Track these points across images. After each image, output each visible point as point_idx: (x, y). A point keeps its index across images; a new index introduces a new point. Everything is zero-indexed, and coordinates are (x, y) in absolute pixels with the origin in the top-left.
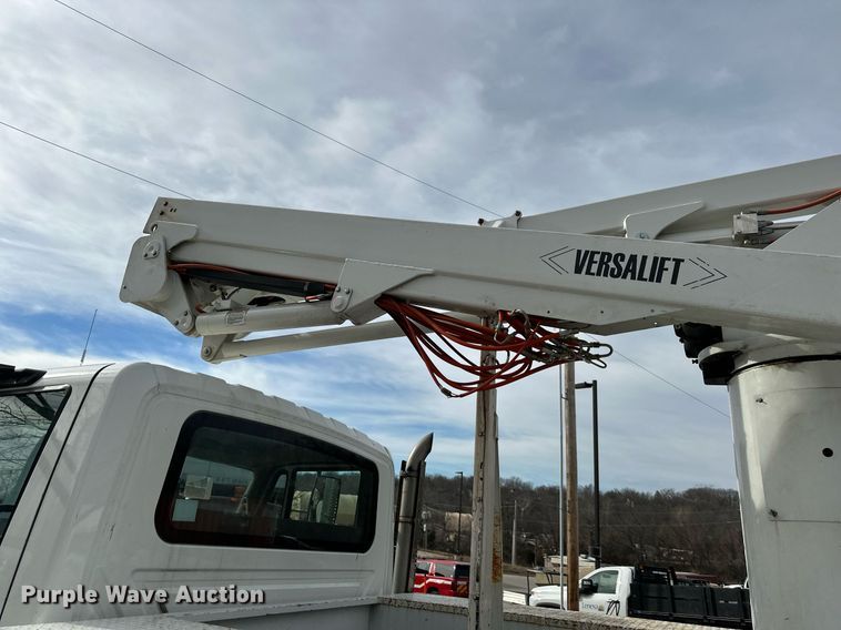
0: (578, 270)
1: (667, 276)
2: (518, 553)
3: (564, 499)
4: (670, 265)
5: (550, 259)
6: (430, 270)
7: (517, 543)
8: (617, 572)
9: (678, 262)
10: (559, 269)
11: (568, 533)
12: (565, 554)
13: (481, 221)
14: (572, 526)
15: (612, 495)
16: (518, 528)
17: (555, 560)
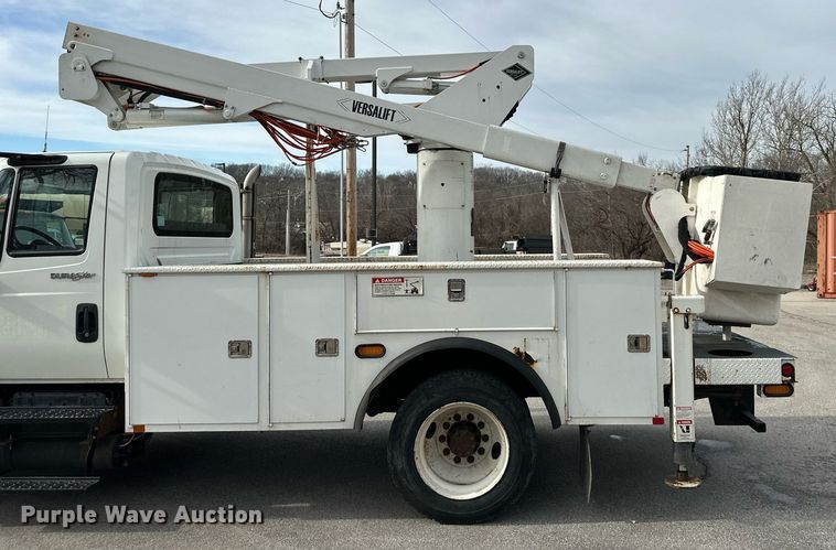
0: (354, 110)
1: (390, 117)
2: (292, 244)
3: (345, 184)
4: (390, 112)
5: (341, 103)
6: (280, 101)
7: (291, 234)
8: (389, 247)
9: (394, 112)
10: (346, 109)
11: (348, 219)
12: (345, 240)
13: (300, 59)
14: (352, 213)
15: (394, 178)
16: (292, 219)
17: (333, 245)
